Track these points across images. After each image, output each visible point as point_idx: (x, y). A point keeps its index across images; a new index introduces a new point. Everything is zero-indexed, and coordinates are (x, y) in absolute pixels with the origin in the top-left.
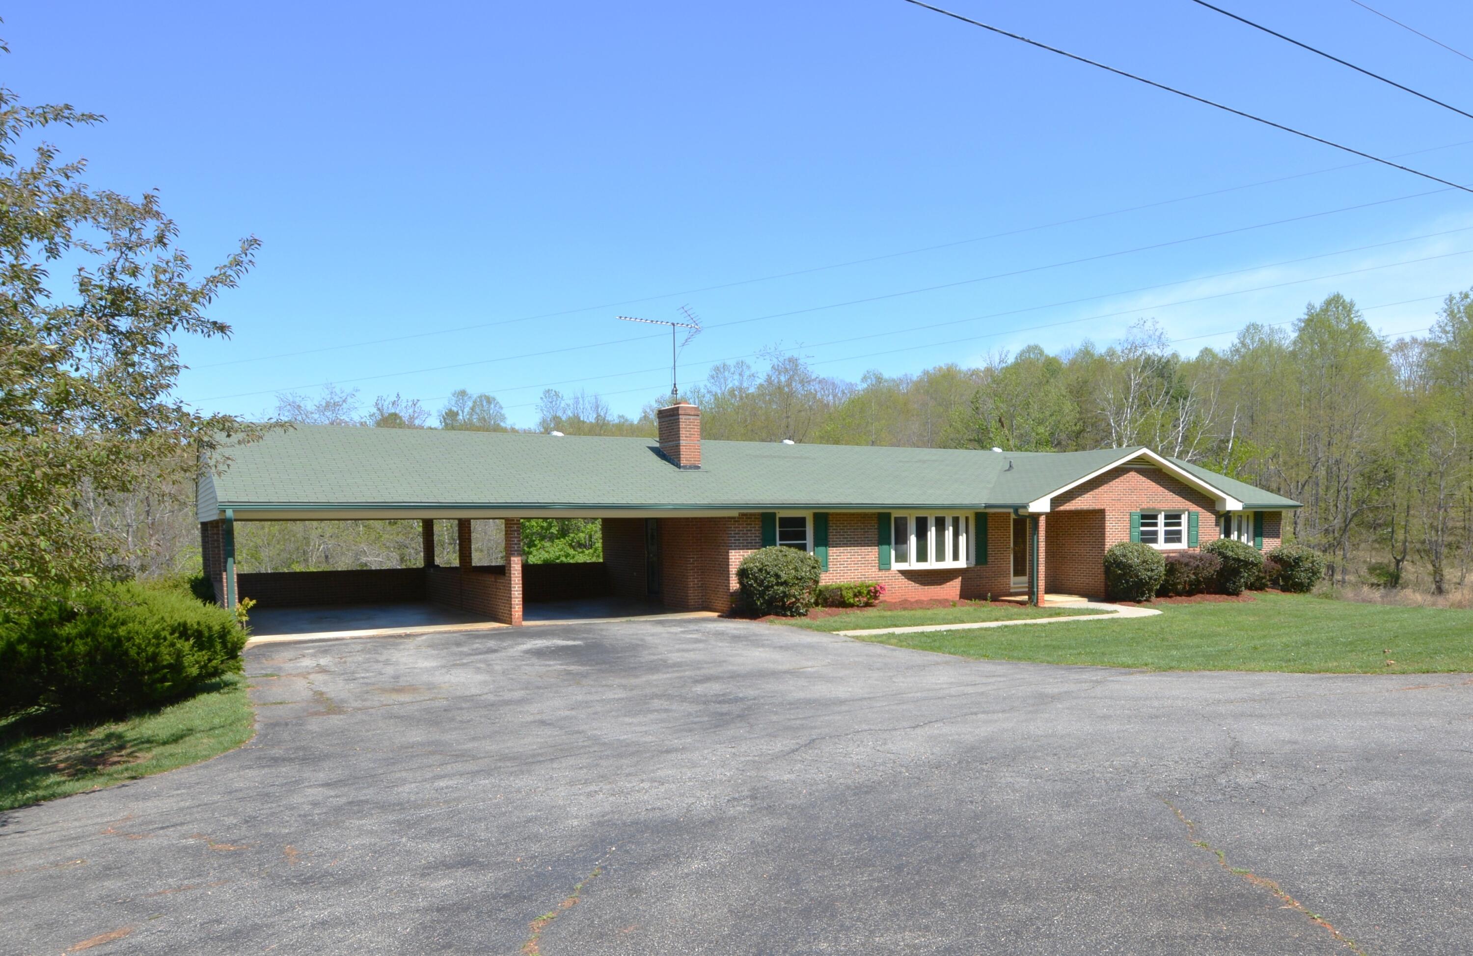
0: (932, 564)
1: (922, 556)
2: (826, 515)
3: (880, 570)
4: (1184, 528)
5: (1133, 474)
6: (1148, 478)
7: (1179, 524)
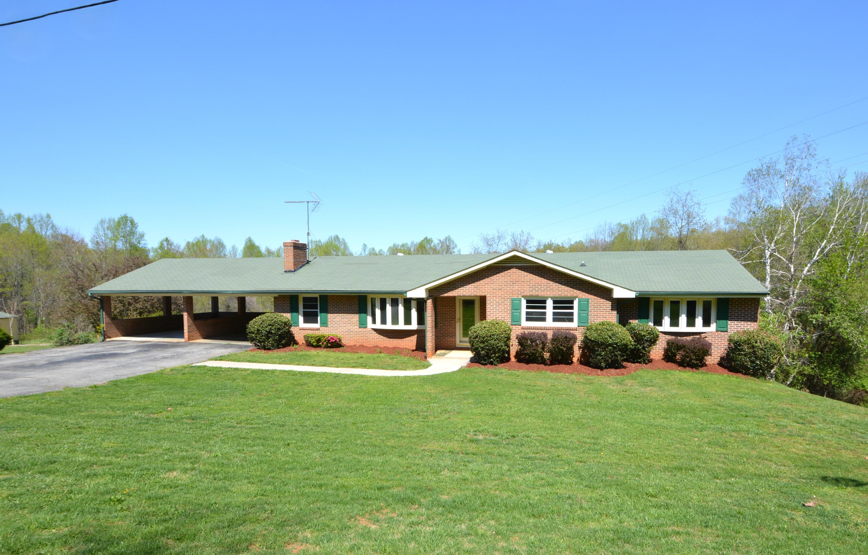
0: (389, 326)
1: (384, 321)
2: (327, 296)
3: (360, 327)
4: (575, 311)
5: (514, 270)
6: (530, 273)
7: (572, 308)
